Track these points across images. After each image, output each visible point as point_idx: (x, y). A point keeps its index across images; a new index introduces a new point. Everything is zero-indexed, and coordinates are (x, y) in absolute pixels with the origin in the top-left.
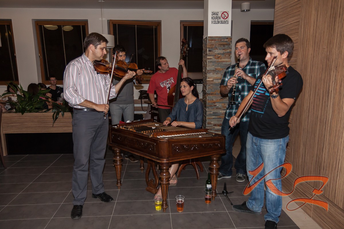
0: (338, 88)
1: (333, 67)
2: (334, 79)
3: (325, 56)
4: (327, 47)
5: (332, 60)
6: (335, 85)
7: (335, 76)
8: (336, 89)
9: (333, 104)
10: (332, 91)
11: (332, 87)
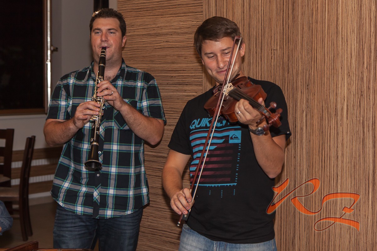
0: (316, 122)
1: (300, 85)
2: (304, 106)
3: (278, 64)
4: (280, 48)
5: (295, 71)
6: (309, 117)
7: (307, 101)
8: (312, 125)
9: (308, 153)
10: (302, 129)
11: (302, 121)
